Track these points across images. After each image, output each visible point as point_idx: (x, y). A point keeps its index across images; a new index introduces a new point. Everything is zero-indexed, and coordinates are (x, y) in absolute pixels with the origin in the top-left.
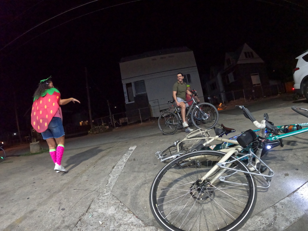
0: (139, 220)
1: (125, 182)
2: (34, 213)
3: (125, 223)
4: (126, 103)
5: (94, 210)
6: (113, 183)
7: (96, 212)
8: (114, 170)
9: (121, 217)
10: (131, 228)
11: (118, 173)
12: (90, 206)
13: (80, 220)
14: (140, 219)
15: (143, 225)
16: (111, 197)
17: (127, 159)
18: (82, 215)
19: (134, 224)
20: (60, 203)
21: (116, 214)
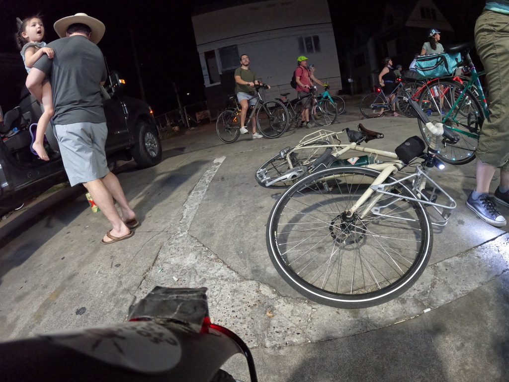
0: (232, 271)
1: (208, 215)
2: (76, 278)
3: (212, 276)
4: (206, 87)
5: (164, 260)
6: (190, 217)
7: (167, 263)
8: (191, 196)
9: (205, 268)
10: (220, 284)
11: (196, 202)
12: (157, 256)
13: (144, 278)
14: (234, 271)
15: (238, 278)
16: (188, 238)
17: (212, 178)
18: (147, 271)
19: (225, 278)
20: (112, 257)
21: (197, 265)
